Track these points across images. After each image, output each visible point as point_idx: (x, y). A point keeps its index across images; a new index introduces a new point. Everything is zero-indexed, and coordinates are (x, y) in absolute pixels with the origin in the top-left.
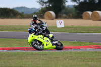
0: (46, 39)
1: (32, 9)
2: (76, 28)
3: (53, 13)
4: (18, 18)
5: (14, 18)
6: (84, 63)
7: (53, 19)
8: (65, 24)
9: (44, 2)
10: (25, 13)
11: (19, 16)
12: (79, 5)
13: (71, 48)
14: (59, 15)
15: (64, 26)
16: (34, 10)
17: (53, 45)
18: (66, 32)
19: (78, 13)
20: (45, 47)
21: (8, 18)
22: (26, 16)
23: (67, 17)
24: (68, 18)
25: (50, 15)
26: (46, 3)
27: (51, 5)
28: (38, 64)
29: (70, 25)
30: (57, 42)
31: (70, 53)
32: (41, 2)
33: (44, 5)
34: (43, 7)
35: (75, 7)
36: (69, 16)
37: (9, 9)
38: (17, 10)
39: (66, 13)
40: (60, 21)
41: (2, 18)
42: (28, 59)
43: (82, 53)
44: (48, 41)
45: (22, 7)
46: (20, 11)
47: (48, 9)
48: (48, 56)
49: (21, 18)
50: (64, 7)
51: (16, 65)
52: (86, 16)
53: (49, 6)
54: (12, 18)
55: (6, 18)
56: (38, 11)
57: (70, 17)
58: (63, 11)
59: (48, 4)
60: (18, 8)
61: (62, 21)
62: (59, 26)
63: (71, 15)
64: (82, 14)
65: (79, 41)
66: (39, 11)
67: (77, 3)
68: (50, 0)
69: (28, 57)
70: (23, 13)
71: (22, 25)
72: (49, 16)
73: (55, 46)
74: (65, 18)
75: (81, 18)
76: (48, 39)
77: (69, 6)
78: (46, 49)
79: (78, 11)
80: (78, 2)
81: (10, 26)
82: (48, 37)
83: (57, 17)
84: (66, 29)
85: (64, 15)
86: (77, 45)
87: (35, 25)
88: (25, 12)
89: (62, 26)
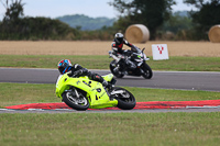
0: (95, 85)
1: (98, 19)
2: (193, 60)
3: (143, 28)
4: (68, 40)
5: (58, 40)
6: (212, 137)
7: (144, 42)
8: (169, 53)
9: (124, 5)
10: (83, 29)
11: (71, 35)
12: (202, 10)
13: (183, 105)
14: (158, 32)
15: (167, 58)
16: (103, 21)
17: (111, 97)
18: (173, 69)
19: (200, 29)
20: (93, 102)
21: (46, 39)
22: (85, 35)
23: (176, 36)
24: (176, 40)
25: (137, 32)
26: (129, 6)
27: (139, 12)
28: (110, 140)
29: (182, 55)
30: (121, 92)
31: (182, 115)
32: (120, 4)
33: (126, 10)
34: (123, 15)
35: (193, 15)
36: (180, 34)
37: (49, 19)
38: (67, 22)
39: (174, 29)
40: (160, 46)
41: (33, 40)
42: (89, 128)
43: (207, 115)
44: (99, 90)
45: (77, 16)
46: (72, 25)
47: (134, 19)
48: (132, 122)
49: (74, 40)
50: (168, 15)
51: (63, 142)
52: (217, 35)
53: (135, 12)
54: (54, 39)
55: (42, 39)
56: (111, 25)
57: (181, 38)
58: (167, 24)
59: (133, 9)
60: (68, 17)
61: (165, 46)
62: (157, 56)
63: (183, 32)
64: (208, 30)
65: (201, 90)
66: (115, 24)
67: (197, 6)
68: (138, 1)
69: (90, 125)
70: (79, 28)
71: (76, 54)
72: (135, 36)
73: (115, 101)
74: (171, 39)
75: (206, 39)
76: (100, 86)
77: (179, 12)
78: (95, 108)
79: (198, 25)
80: (199, 3)
81: (51, 58)
82: (101, 80)
83: (153, 38)
84: (172, 62)
85: (169, 33)
86: (197, 99)
87: (120, 56)
88: (84, 26)
89: (165, 56)
